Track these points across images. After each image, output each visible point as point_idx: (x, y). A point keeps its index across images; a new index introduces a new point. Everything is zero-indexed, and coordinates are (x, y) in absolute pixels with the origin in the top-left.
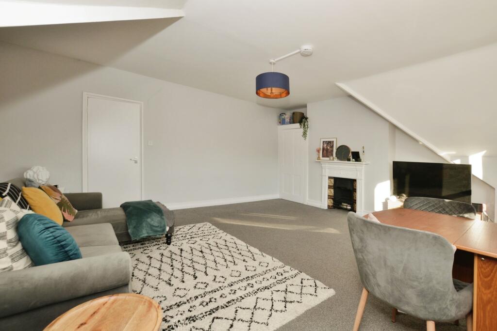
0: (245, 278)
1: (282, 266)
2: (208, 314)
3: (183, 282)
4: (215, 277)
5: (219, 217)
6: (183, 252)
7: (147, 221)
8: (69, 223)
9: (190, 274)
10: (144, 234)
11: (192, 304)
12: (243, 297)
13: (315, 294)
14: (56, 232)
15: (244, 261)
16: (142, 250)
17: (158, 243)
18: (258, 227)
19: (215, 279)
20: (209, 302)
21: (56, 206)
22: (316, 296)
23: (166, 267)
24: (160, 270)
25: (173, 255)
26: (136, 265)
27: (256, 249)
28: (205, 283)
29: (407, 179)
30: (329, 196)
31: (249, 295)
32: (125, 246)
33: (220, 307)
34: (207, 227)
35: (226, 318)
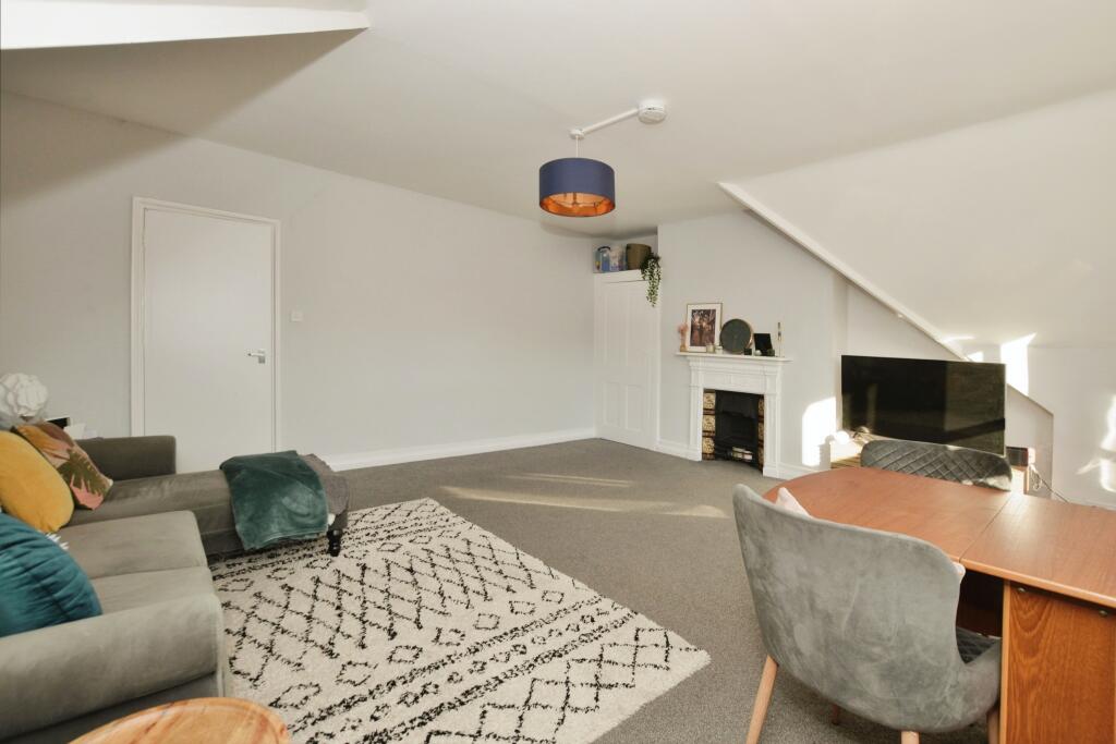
0: (508, 631)
1: (595, 600)
2: (416, 723)
3: (363, 646)
4: (440, 631)
5: (455, 485)
6: (366, 571)
7: (281, 503)
8: (88, 513)
9: (379, 627)
10: (274, 533)
11: (379, 701)
12: (501, 677)
13: (664, 664)
14: (32, 554)
15: (508, 589)
16: (268, 571)
17: (310, 552)
18: (545, 507)
19: (438, 637)
20: (422, 694)
21: (56, 473)
22: (668, 669)
23: (325, 612)
24: (309, 618)
25: (344, 580)
26: (254, 607)
27: (537, 560)
28: (414, 648)
29: (872, 394)
30: (704, 431)
31: (514, 673)
32: (231, 562)
33: (446, 705)
34: (426, 509)
35: (457, 734)
